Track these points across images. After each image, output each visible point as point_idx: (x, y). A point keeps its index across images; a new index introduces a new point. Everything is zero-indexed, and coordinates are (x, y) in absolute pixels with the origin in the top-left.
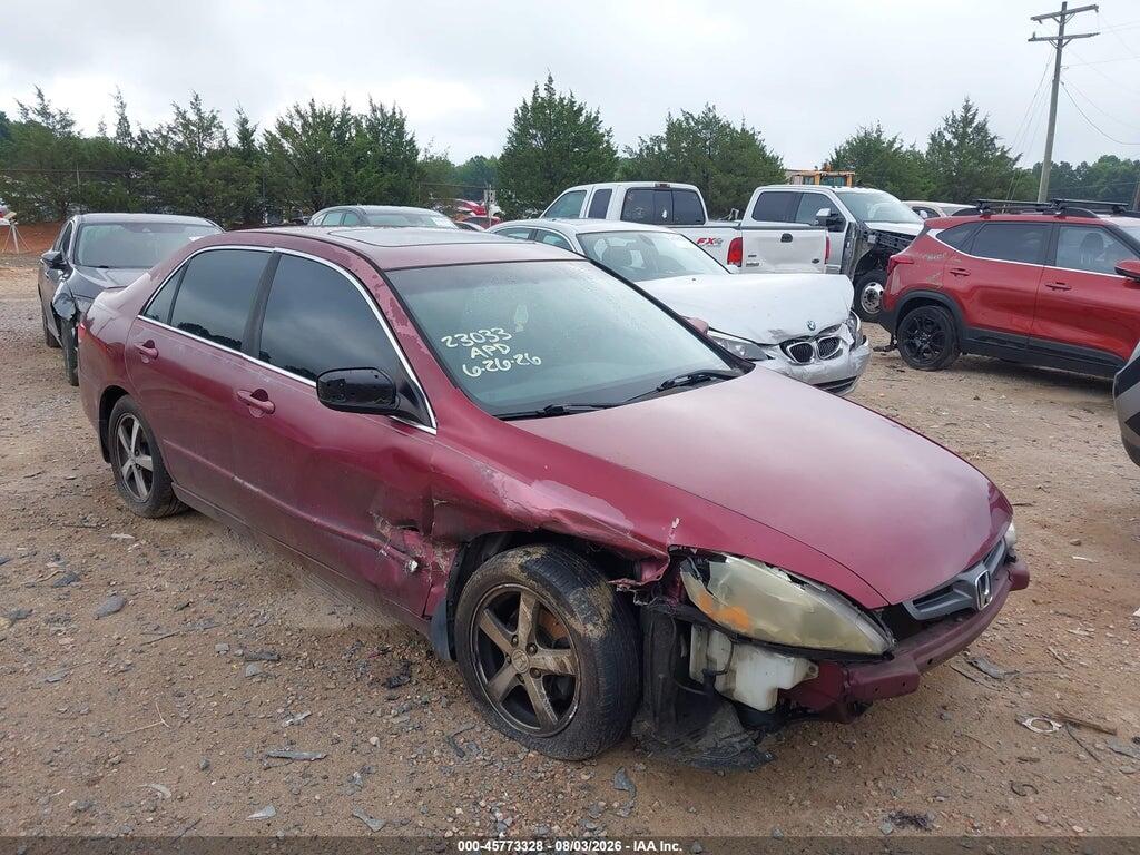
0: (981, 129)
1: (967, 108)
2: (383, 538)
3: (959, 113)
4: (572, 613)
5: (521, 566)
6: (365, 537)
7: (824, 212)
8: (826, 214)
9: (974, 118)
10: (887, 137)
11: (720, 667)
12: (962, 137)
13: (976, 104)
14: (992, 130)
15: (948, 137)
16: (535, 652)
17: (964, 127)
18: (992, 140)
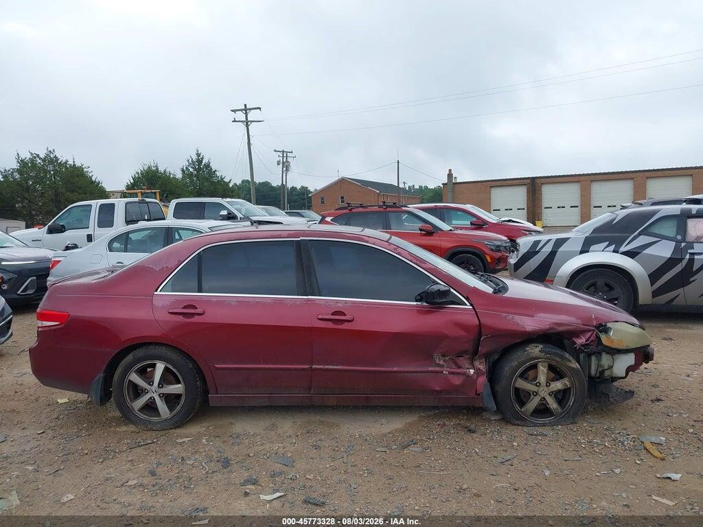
0: (208, 166)
1: (198, 155)
2: (442, 366)
3: (195, 158)
4: (570, 361)
5: (540, 351)
6: (430, 369)
7: (224, 213)
8: (226, 213)
9: (202, 160)
10: (161, 169)
11: (606, 367)
12: (198, 170)
13: (203, 153)
14: (214, 166)
15: (191, 170)
16: (550, 385)
17: (199, 165)
18: (214, 172)
